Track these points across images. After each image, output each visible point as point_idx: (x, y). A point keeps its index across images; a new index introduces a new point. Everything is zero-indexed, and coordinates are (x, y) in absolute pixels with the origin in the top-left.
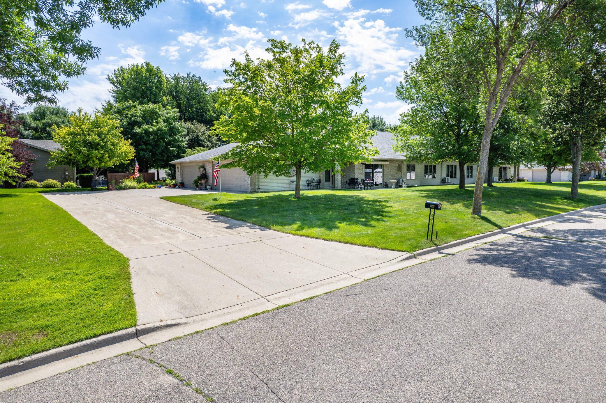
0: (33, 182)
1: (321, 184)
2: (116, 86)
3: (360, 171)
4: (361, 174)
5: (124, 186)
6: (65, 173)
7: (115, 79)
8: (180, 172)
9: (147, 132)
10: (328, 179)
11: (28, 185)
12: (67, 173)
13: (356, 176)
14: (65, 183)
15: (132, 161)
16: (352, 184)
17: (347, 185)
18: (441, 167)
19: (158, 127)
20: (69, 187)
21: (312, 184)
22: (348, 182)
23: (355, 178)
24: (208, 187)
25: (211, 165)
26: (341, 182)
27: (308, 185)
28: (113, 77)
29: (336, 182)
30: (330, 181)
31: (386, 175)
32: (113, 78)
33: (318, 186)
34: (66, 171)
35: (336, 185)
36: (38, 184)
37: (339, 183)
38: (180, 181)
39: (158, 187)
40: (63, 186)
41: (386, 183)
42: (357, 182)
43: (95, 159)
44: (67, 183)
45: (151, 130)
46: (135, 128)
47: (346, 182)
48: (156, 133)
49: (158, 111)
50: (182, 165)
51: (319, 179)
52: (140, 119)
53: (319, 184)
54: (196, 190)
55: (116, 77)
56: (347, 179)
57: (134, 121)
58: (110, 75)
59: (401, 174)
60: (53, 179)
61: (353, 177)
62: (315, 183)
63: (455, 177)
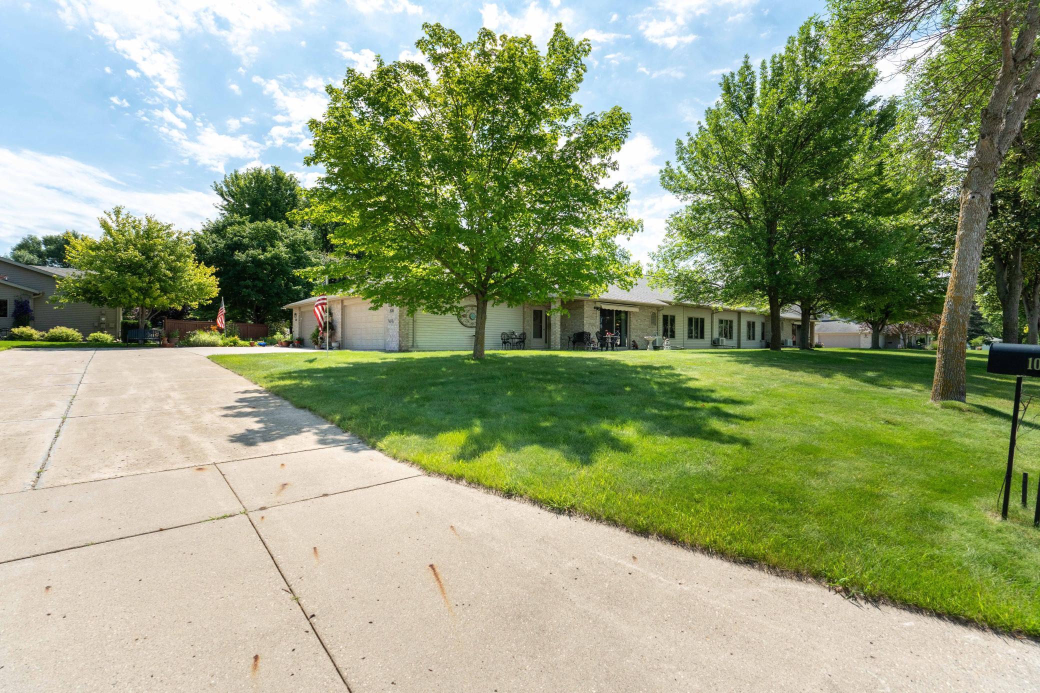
0: (27, 330)
1: (526, 341)
2: (225, 199)
3: (592, 321)
4: (593, 325)
5: (194, 341)
6: (99, 319)
7: (225, 189)
8: (298, 322)
9: (255, 261)
10: (538, 334)
11: (16, 335)
12: (103, 319)
13: (586, 329)
14: (92, 335)
15: (217, 301)
16: (579, 340)
17: (571, 344)
18: (712, 322)
19: (273, 252)
20: (97, 340)
21: (510, 341)
22: (572, 339)
23: (584, 333)
24: (333, 344)
25: (340, 306)
26: (561, 339)
27: (504, 343)
28: (223, 185)
29: (552, 337)
30: (541, 337)
31: (634, 329)
32: (222, 187)
33: (521, 343)
34: (103, 315)
35: (552, 343)
36: (36, 334)
37: (558, 340)
38: (297, 336)
39: (260, 345)
40: (87, 339)
41: (634, 341)
42: (588, 339)
43: (131, 291)
44: (95, 334)
45: (262, 257)
46: (236, 253)
47: (570, 338)
48: (268, 262)
49: (279, 231)
50: (302, 310)
51: (524, 334)
52: (246, 241)
53: (523, 342)
54: (314, 349)
55: (227, 186)
56: (571, 334)
57: (236, 243)
58: (218, 183)
59: (656, 328)
60: (69, 327)
61: (581, 331)
62: (517, 340)
63: (731, 338)
